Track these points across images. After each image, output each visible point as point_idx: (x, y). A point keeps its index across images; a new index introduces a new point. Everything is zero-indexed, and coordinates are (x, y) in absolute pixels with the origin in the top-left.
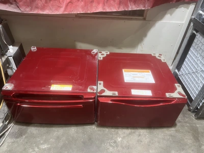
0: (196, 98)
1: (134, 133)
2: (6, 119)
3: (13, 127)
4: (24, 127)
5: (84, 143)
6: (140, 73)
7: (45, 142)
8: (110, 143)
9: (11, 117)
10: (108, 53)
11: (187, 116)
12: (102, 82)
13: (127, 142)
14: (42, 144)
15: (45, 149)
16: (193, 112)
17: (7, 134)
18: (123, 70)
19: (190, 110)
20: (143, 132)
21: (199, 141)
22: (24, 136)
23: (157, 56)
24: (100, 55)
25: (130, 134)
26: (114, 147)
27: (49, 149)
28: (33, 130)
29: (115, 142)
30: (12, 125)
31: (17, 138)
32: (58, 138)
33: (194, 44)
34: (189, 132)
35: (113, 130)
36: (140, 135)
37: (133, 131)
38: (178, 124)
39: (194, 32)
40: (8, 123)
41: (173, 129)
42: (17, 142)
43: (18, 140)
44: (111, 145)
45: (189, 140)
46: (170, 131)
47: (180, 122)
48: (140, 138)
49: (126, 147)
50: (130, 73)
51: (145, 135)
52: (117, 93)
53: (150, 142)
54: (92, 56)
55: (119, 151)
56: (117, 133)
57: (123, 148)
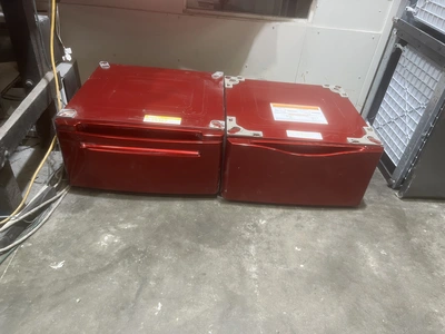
0: (401, 162)
1: (289, 214)
2: (51, 183)
3: (64, 197)
4: (87, 198)
5: (199, 224)
6: (302, 110)
7: (127, 220)
8: (245, 226)
9: (62, 182)
10: (243, 79)
11: (386, 194)
12: (234, 118)
13: (277, 226)
14: (121, 222)
15: (128, 230)
16: (396, 189)
17: (54, 206)
18: (271, 105)
19: (390, 186)
20: (304, 213)
21: (406, 231)
22: (88, 211)
23: (332, 88)
24: (227, 81)
25: (282, 215)
26: (253, 232)
27: (136, 230)
28: (102, 202)
29: (255, 225)
30: (64, 191)
31: (73, 212)
32: (151, 215)
33: (398, 69)
34: (388, 217)
35: (250, 209)
36: (299, 218)
37: (286, 211)
38: (369, 206)
39: (399, 46)
40: (58, 189)
41: (357, 214)
42: (75, 218)
43: (78, 215)
44: (248, 230)
45: (388, 228)
46: (354, 214)
47: (371, 202)
48: (299, 221)
49: (275, 233)
50: (283, 109)
51: (310, 219)
52: (261, 134)
53: (318, 228)
54: (213, 80)
55: (262, 238)
56: (259, 213)
57: (270, 235)
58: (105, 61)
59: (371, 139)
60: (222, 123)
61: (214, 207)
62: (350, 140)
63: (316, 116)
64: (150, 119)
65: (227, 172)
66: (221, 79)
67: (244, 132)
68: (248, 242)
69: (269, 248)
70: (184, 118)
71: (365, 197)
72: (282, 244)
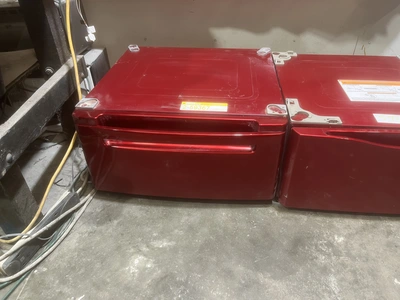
1: (374, 227)
2: (75, 186)
3: (90, 203)
4: (115, 204)
5: (253, 242)
6: (383, 87)
7: (163, 234)
8: (316, 246)
9: (87, 184)
10: (295, 55)
12: (296, 101)
13: (361, 245)
14: (155, 238)
15: (163, 250)
17: (77, 215)
18: (340, 82)
22: (116, 222)
24: (276, 57)
25: (364, 229)
26: (329, 255)
27: (174, 250)
28: (133, 210)
29: (330, 244)
30: (89, 197)
31: (99, 223)
32: (191, 229)
35: (319, 220)
36: (389, 233)
37: (370, 223)
40: (83, 194)
42: (101, 232)
43: (103, 228)
44: (321, 251)
48: (390, 238)
49: (360, 257)
50: (357, 86)
52: (338, 120)
54: (260, 57)
55: (343, 265)
57: (354, 258)
58: (134, 43)
64: (189, 106)
65: (289, 172)
66: (269, 55)
67: (313, 118)
68: (325, 270)
69: (356, 282)
70: (231, 104)
72: (373, 273)
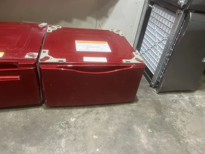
0: (156, 72)
1: (91, 111)
5: (25, 128)
6: (95, 44)
8: (60, 125)
10: (60, 27)
11: (149, 91)
12: (47, 51)
13: (82, 121)
16: (155, 87)
18: (76, 41)
19: (151, 86)
20: (101, 109)
21: (162, 114)
23: (115, 31)
24: (49, 28)
25: (86, 113)
26: (65, 128)
29: (67, 123)
33: (150, 19)
34: (151, 106)
35: (65, 111)
36: (97, 113)
37: (89, 109)
38: (140, 100)
39: (150, 6)
41: (133, 106)
44: (61, 127)
45: (151, 114)
46: (132, 106)
47: (141, 97)
48: (97, 116)
49: (80, 127)
50: (83, 44)
51: (104, 113)
52: (64, 60)
53: (109, 119)
54: (39, 28)
55: (71, 132)
56: (71, 113)
57: (77, 128)
59: (137, 59)
60: (36, 54)
61: (39, 113)
62: (124, 61)
63: (105, 47)
66: (45, 27)
68: (61, 137)
69: (75, 140)
71: (137, 95)
72: (84, 134)
